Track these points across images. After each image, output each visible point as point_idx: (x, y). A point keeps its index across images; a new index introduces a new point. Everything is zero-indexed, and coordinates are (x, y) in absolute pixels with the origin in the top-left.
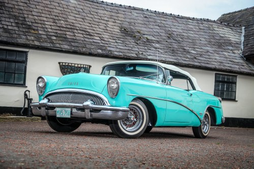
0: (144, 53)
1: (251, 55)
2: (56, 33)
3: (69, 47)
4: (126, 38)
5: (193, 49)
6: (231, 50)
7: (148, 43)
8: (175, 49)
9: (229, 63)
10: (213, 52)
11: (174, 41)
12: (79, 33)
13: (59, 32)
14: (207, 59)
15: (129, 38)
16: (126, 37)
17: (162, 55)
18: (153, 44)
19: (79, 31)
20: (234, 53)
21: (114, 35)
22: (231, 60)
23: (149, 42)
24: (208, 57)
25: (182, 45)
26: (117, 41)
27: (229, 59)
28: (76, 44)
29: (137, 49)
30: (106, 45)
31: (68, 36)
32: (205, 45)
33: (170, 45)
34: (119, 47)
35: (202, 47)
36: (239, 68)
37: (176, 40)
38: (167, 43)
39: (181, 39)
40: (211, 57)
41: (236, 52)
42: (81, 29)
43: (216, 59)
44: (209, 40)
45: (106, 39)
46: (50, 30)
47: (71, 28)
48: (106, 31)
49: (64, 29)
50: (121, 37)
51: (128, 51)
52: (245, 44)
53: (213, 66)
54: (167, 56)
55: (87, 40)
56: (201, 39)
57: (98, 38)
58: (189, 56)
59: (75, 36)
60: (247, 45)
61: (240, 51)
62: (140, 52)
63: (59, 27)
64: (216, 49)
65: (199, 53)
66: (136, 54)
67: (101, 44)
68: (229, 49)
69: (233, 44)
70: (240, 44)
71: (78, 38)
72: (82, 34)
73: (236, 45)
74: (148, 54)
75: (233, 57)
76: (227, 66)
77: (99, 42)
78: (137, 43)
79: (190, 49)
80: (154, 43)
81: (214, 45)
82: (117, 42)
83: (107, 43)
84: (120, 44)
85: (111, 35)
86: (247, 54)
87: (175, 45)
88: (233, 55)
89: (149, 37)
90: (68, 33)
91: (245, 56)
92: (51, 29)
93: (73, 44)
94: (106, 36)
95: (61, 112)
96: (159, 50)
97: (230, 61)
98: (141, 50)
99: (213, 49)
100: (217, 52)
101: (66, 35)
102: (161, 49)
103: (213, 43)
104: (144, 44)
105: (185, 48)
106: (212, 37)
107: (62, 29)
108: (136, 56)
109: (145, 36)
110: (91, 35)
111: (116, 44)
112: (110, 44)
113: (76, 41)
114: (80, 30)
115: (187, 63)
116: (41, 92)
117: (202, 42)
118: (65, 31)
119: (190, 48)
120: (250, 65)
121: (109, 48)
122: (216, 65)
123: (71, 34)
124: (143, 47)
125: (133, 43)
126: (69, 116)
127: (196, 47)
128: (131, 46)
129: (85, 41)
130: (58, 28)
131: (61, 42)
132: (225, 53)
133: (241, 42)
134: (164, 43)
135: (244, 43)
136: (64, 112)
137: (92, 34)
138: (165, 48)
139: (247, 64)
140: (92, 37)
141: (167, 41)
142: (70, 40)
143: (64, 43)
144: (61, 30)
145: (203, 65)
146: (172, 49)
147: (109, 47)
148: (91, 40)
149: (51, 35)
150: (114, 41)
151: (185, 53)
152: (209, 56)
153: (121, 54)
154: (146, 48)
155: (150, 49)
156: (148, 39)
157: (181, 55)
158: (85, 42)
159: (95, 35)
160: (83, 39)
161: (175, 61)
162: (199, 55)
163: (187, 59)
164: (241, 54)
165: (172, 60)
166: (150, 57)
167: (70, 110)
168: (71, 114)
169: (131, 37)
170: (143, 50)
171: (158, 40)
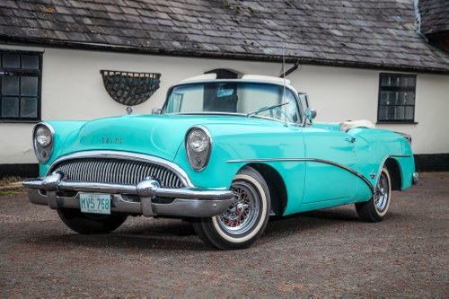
0: (256, 43)
1: (439, 32)
2: (88, 9)
3: (120, 41)
4: (214, 13)
5: (334, 26)
6: (401, 23)
7: (254, 20)
8: (305, 29)
9: (402, 52)
10: (371, 31)
11: (299, 12)
12: (128, 7)
13: (92, 7)
14: (364, 47)
15: (219, 10)
16: (213, 9)
17: (287, 45)
18: (265, 22)
20: (406, 29)
21: (191, 7)
22: (405, 44)
23: (256, 17)
24: (363, 41)
25: (315, 19)
26: (201, 20)
27: (400, 44)
28: (131, 33)
29: (240, 35)
30: (184, 31)
31: (111, 16)
32: (354, 16)
33: (295, 20)
34: (207, 32)
35: (351, 22)
36: (422, 61)
37: (302, 9)
38: (287, 17)
40: (370, 41)
41: (409, 26)
43: (378, 45)
44: (357, 5)
45: (180, 17)
50: (205, 9)
51: (227, 40)
52: (423, 8)
53: (377, 61)
54: (297, 46)
55: (146, 20)
56: (344, 2)
57: (165, 16)
58: (332, 43)
59: (123, 13)
60: (427, 11)
61: (415, 24)
62: (249, 42)
64: (375, 24)
65: (347, 33)
66: (243, 47)
67: (175, 29)
68: (395, 22)
69: (400, 11)
70: (413, 10)
71: (131, 18)
72: (135, 8)
73: (406, 12)
74: (263, 43)
75: (407, 39)
76: (401, 58)
77: (169, 23)
78: (236, 22)
79: (331, 26)
80: (264, 18)
81: (368, 14)
82: (201, 22)
83: (185, 25)
84: (207, 26)
85: (186, 6)
86: (430, 31)
87: (303, 21)
88: (404, 33)
89: (255, 7)
90: (109, 8)
91: (427, 35)
93: (125, 32)
95: (91, 201)
96: (278, 33)
97: (403, 47)
98: (248, 36)
99: (369, 24)
100: (378, 30)
101: (106, 12)
102: (281, 31)
103: (366, 10)
104: (249, 22)
105: (322, 25)
108: (244, 51)
109: (246, 4)
110: (151, 10)
111: (200, 27)
112: (190, 27)
113: (128, 24)
115: (333, 58)
116: (45, 155)
117: (348, 10)
119: (329, 24)
120: (438, 53)
121: (191, 38)
122: (379, 58)
124: (250, 30)
125: (229, 23)
126: (108, 212)
127: (339, 21)
128: (228, 28)
129: (144, 23)
131: (102, 30)
132: (391, 31)
133: (413, 5)
134: (282, 17)
135: (419, 7)
136: (96, 203)
137: (153, 8)
138: (287, 28)
139: (432, 51)
140: (154, 14)
141: (286, 13)
142: (117, 23)
143: (108, 31)
145: (361, 59)
146: (299, 29)
147: (190, 33)
148: (154, 22)
149: (79, 16)
150: (195, 20)
151: (323, 36)
152: (365, 38)
153: (216, 48)
154: (255, 31)
155: (262, 33)
156: (252, 11)
157: (318, 41)
158: (146, 27)
159: (158, 8)
160: (138, 19)
162: (348, 40)
163: (332, 50)
164: (419, 31)
165: (306, 54)
166: (267, 51)
167: (108, 197)
168: (112, 205)
169: (221, 8)
170: (252, 37)
171: (270, 11)
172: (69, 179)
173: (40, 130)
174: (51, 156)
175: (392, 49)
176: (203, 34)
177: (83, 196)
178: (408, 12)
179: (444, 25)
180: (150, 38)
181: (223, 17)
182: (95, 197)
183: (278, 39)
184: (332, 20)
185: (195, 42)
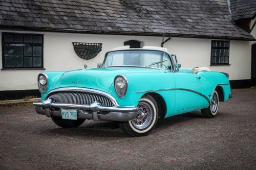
0: (150, 27)
1: (241, 19)
2: (66, 12)
3: (82, 28)
5: (188, 17)
6: (222, 15)
7: (148, 15)
8: (174, 19)
9: (222, 30)
10: (207, 19)
11: (170, 11)
12: (86, 10)
13: (68, 11)
14: (204, 27)
15: (131, 11)
16: (128, 10)
17: (165, 28)
18: (154, 16)
19: (86, 8)
20: (224, 18)
21: (117, 9)
22: (224, 25)
23: (149, 13)
24: (204, 25)
25: (179, 14)
26: (122, 16)
27: (221, 25)
28: (87, 23)
29: (141, 23)
30: (114, 21)
31: (77, 15)
32: (198, 12)
33: (169, 15)
35: (197, 15)
36: (232, 34)
37: (172, 9)
38: (165, 13)
39: (176, 8)
40: (206, 25)
41: (226, 16)
42: (86, 5)
43: (211, 26)
44: (200, 6)
45: (111, 15)
46: (59, 10)
47: (77, 6)
48: (108, 5)
49: (72, 7)
51: (135, 26)
52: (233, 7)
53: (210, 35)
54: (170, 28)
55: (95, 17)
56: (193, 5)
57: (104, 14)
58: (188, 26)
59: (83, 14)
60: (235, 8)
61: (229, 15)
62: (146, 26)
63: (66, 5)
64: (209, 16)
65: (195, 21)
66: (143, 29)
67: (109, 21)
68: (219, 14)
69: (221, 9)
70: (228, 8)
71: (87, 16)
72: (89, 11)
73: (224, 9)
74: (153, 27)
75: (225, 23)
76: (222, 33)
77: (106, 18)
78: (140, 16)
79: (187, 17)
80: (153, 14)
81: (205, 11)
82: (122, 17)
83: (114, 18)
84: (125, 19)
86: (236, 19)
88: (223, 20)
89: (149, 9)
90: (76, 11)
91: (234, 21)
92: (60, 8)
93: (84, 23)
94: (110, 11)
96: (161, 21)
97: (223, 27)
98: (146, 23)
99: (206, 15)
100: (210, 19)
101: (75, 13)
102: (162, 20)
103: (204, 9)
104: (146, 16)
105: (182, 17)
106: (202, 3)
107: (69, 7)
108: (143, 31)
109: (144, 7)
110: (97, 12)
111: (122, 19)
112: (117, 20)
113: (85, 19)
114: (86, 7)
115: (188, 33)
117: (195, 9)
118: (73, 9)
119: (186, 16)
120: (240, 29)
121: (117, 25)
122: (211, 33)
123: (79, 12)
125: (136, 17)
127: (190, 14)
128: (136, 20)
130: (65, 7)
131: (73, 22)
132: (217, 19)
133: (227, 6)
134: (163, 13)
135: (231, 7)
136: (70, 114)
137: (98, 10)
138: (165, 19)
139: (238, 29)
140: (99, 14)
141: (164, 11)
142: (80, 19)
143: (76, 23)
144: (69, 9)
145: (202, 34)
146: (171, 19)
147: (117, 23)
148: (99, 17)
149: (61, 15)
150: (119, 16)
151: (183, 23)
152: (204, 23)
153: (129, 30)
154: (149, 21)
155: (152, 22)
156: (147, 11)
157: (180, 25)
158: (94, 20)
159: (100, 10)
160: (91, 17)
161: (178, 32)
162: (196, 24)
163: (187, 30)
164: (230, 19)
165: (175, 32)
166: (155, 31)
168: (78, 115)
169: (132, 9)
170: (148, 24)
171: (156, 10)
172: (56, 102)
173: (41, 77)
174: (47, 90)
175: (218, 28)
176: (123, 23)
177: (63, 111)
179: (243, 16)
180: (96, 26)
181: (133, 14)
182: (69, 111)
183: (160, 24)
184: (187, 14)
185: (119, 27)
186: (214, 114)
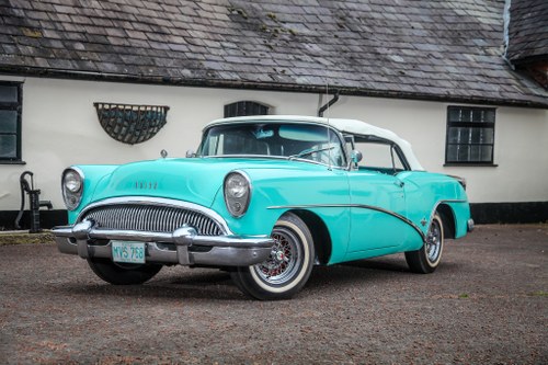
0: (288, 72)
1: (526, 58)
2: (84, 33)
3: (116, 69)
4: (244, 36)
6: (483, 48)
7: (294, 45)
8: (357, 55)
9: (477, 82)
10: (441, 56)
11: (353, 35)
12: (135, 30)
13: (90, 30)
14: (428, 75)
15: (251, 34)
16: (244, 32)
17: (328, 73)
18: (307, 46)
19: (136, 26)
20: (488, 55)
21: (216, 30)
22: (483, 72)
23: (297, 41)
24: (430, 69)
25: (372, 43)
26: (225, 44)
27: (476, 72)
28: (132, 59)
29: (270, 62)
30: (200, 57)
31: (112, 41)
32: (423, 40)
33: (345, 44)
34: (229, 59)
35: (419, 46)
36: (500, 92)
37: (358, 32)
38: (337, 40)
39: (367, 29)
40: (438, 69)
41: (492, 51)
42: (140, 19)
43: (448, 73)
44: (430, 26)
45: (198, 42)
46: (68, 27)
47: (117, 19)
48: (197, 20)
49: (102, 22)
50: (233, 32)
51: (252, 68)
52: (513, 30)
53: (442, 92)
54: (340, 75)
55: (155, 45)
56: (413, 24)
57: (180, 40)
58: (388, 71)
59: (127, 38)
60: (517, 33)
61: (502, 49)
62: (279, 69)
63: (89, 17)
64: (448, 48)
65: (410, 59)
66: (270, 75)
67: (189, 55)
68: (476, 46)
69: (484, 33)
70: (502, 32)
71: (135, 43)
72: (144, 32)
73: (491, 35)
74: (297, 71)
75: (488, 66)
76: (474, 88)
77: (184, 48)
78: (270, 47)
79: (391, 51)
80: (307, 42)
81: (443, 37)
82: (224, 47)
83: (203, 50)
84: (231, 52)
85: (210, 29)
86: (517, 56)
87: (356, 46)
88: (485, 59)
89: (297, 29)
90: (111, 32)
91: (512, 61)
92: (72, 23)
93: (124, 58)
94: (198, 33)
96: (320, 59)
97: (480, 75)
98: (280, 63)
99: (442, 48)
100: (451, 56)
101: (106, 36)
102: (324, 57)
103: (440, 33)
104: (286, 47)
105: (379, 50)
106: (437, 18)
107: (96, 21)
108: (270, 79)
109: (287, 26)
110: (164, 34)
111: (222, 52)
112: (210, 53)
113: (130, 50)
114: (138, 22)
115: (384, 88)
117: (416, 32)
118: (104, 27)
119: (389, 48)
120: (525, 82)
121: (207, 65)
122: (449, 88)
123: (119, 34)
124: (284, 56)
125: (260, 47)
127: (403, 45)
128: (258, 54)
129: (151, 48)
130: (86, 20)
131: (96, 56)
132: (468, 57)
133: (503, 26)
134: (331, 41)
135: (509, 28)
137: (167, 31)
138: (335, 53)
139: (518, 80)
140: (167, 38)
141: (336, 36)
142: (117, 49)
143: (104, 58)
144: (94, 25)
145: (421, 89)
146: (348, 55)
147: (207, 60)
148: (165, 47)
149: (71, 40)
150: (217, 44)
151: (378, 63)
152: (433, 65)
153: (235, 76)
154: (291, 57)
155: (299, 60)
156: (294, 35)
157: (370, 69)
158: (152, 53)
159: (174, 32)
160: (145, 44)
161: (357, 85)
162: (410, 67)
163: (385, 79)
164: (504, 57)
165: (350, 84)
166: (300, 80)
167: (142, 245)
168: (147, 254)
169: (255, 30)
170: (286, 63)
171: (316, 34)
173: (69, 174)
174: (80, 201)
175: (465, 78)
176: (222, 60)
177: (115, 244)
178: (495, 35)
179: (532, 49)
180: (154, 65)
181: (254, 41)
182: (128, 245)
183: (318, 66)
184: (393, 44)
185: (210, 70)
186: (433, 265)
